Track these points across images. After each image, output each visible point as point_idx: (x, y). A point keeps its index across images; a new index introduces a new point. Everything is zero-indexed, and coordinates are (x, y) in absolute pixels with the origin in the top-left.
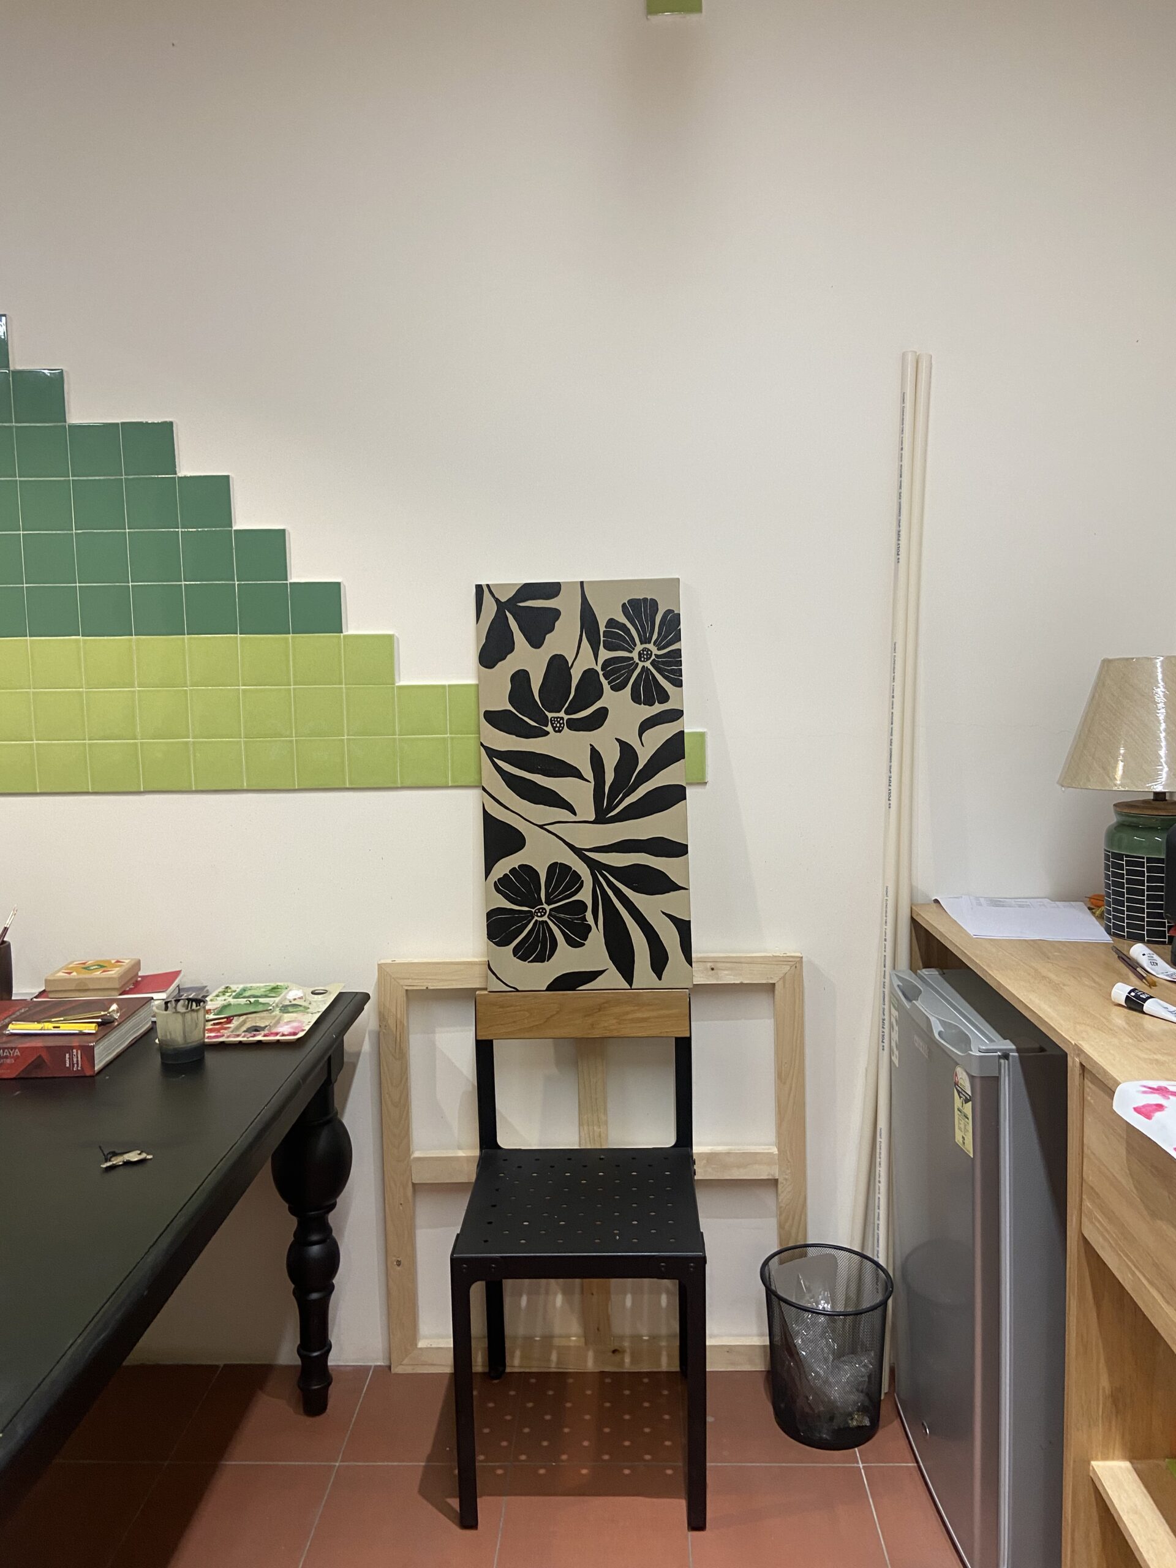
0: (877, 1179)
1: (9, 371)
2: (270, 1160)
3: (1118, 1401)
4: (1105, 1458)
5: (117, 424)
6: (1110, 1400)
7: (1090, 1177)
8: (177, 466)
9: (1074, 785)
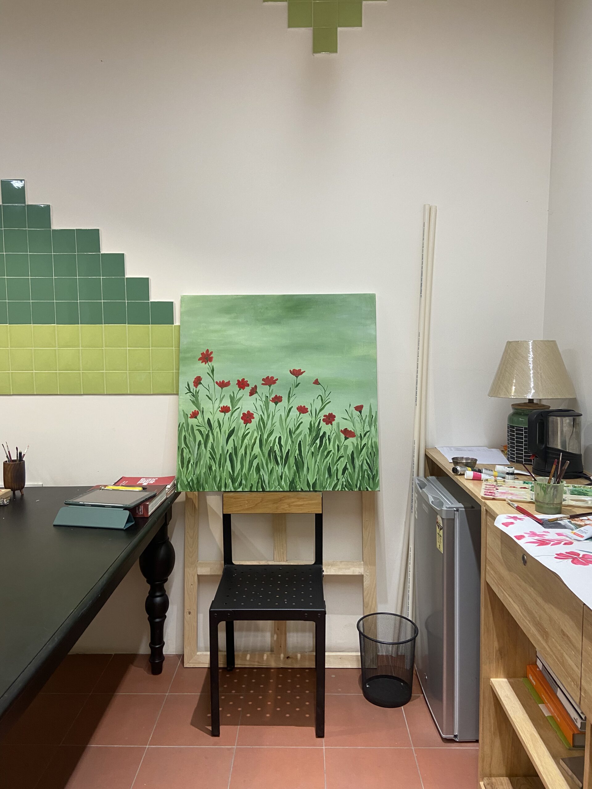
0: (409, 570)
1: (25, 205)
2: (138, 560)
3: (502, 653)
4: (497, 677)
5: (74, 230)
6: (498, 652)
7: (489, 557)
8: (101, 249)
9: (494, 396)
